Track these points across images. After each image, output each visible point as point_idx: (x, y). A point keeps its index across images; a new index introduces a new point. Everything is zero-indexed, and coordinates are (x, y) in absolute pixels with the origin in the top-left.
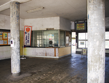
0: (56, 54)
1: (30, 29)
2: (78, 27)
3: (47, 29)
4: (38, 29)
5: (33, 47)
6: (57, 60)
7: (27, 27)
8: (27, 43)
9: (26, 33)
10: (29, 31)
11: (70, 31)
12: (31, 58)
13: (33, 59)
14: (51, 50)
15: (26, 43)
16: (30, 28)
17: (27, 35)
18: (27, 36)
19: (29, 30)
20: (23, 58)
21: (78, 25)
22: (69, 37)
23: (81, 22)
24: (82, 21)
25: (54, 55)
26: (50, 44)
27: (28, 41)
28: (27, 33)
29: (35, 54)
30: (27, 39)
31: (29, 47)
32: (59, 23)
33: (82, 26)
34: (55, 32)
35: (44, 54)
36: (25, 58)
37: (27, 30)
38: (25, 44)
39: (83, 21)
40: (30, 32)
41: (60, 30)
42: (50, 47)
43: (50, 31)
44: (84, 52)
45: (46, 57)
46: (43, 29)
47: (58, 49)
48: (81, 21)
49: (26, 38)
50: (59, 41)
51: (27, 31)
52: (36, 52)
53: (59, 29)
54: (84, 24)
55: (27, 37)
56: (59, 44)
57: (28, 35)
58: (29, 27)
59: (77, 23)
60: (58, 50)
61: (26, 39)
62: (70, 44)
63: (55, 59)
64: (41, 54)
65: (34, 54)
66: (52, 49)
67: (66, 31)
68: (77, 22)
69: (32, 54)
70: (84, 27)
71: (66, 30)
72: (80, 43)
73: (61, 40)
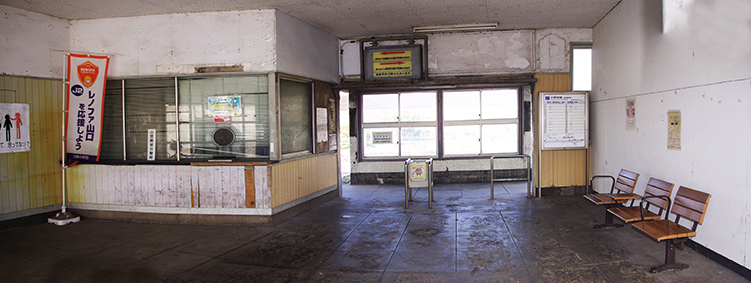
0: (259, 197)
1: (97, 69)
2: (377, 65)
3: (200, 70)
4: (148, 70)
5: (120, 162)
6: (262, 224)
7: (83, 61)
8: (84, 143)
9: (76, 90)
10: (93, 80)
11: (336, 80)
12: (111, 216)
13: (122, 221)
14: (226, 178)
15: (79, 140)
16: (101, 64)
17: (84, 99)
18: (82, 106)
19: (94, 77)
20: (62, 217)
21: (377, 55)
22: (330, 112)
23: (394, 43)
24: (399, 39)
25: (243, 199)
26: (221, 146)
27: (91, 131)
28: (86, 91)
29: (131, 199)
30: (87, 119)
31: (91, 160)
32: (271, 39)
33: (400, 63)
34: (252, 84)
35: (183, 196)
36: (76, 220)
37: (82, 77)
38: (73, 149)
39: (405, 42)
40: (98, 87)
41: (276, 74)
42: (219, 159)
43: (218, 81)
44: (413, 176)
45: (195, 211)
46: (176, 70)
47: (270, 169)
48: (392, 39)
49: (81, 114)
50: (273, 131)
51: (83, 80)
52: (137, 185)
53: (275, 69)
54: (408, 53)
55: (86, 109)
56: (272, 146)
57: (87, 102)
58: (94, 62)
59: (376, 47)
60: (270, 175)
61: (81, 123)
62: (334, 142)
63: (252, 221)
64: (165, 199)
65: (124, 199)
66: (234, 168)
67: (315, 81)
68: (375, 44)
69: (111, 199)
70: (408, 64)
71: (315, 77)
72: (372, 139)
73: (283, 124)
